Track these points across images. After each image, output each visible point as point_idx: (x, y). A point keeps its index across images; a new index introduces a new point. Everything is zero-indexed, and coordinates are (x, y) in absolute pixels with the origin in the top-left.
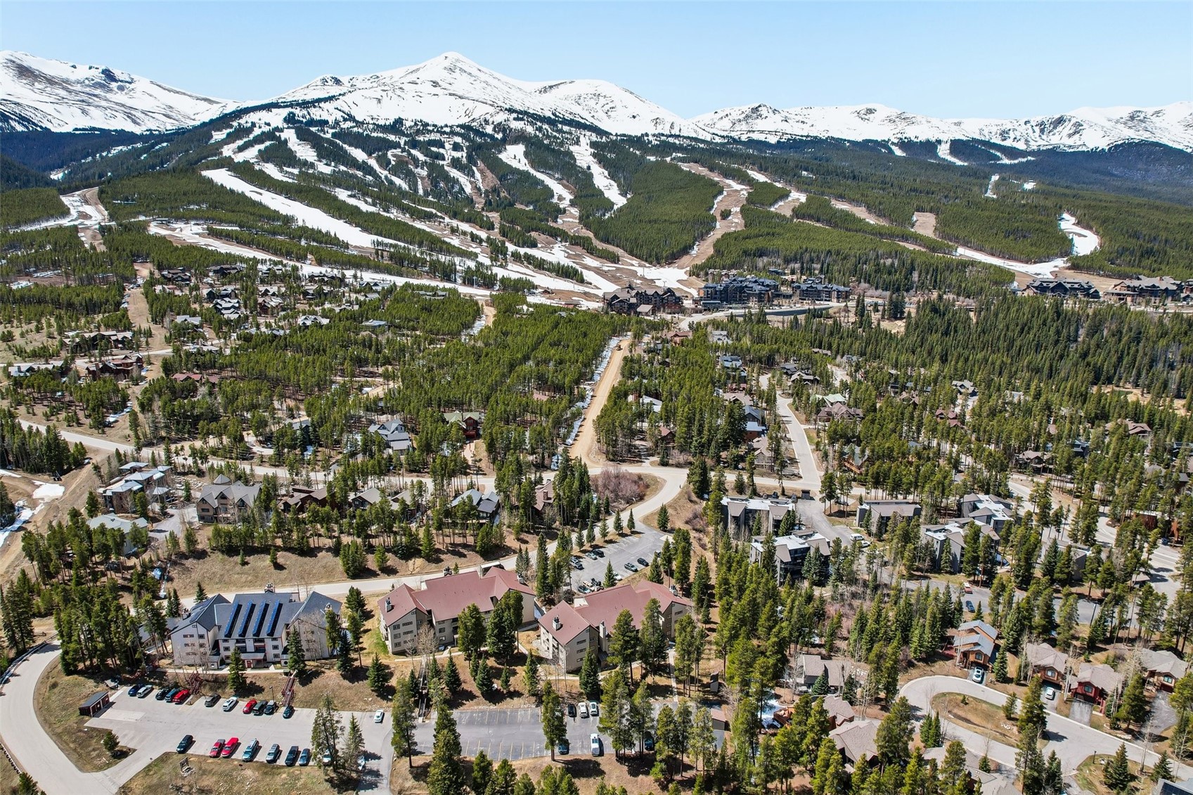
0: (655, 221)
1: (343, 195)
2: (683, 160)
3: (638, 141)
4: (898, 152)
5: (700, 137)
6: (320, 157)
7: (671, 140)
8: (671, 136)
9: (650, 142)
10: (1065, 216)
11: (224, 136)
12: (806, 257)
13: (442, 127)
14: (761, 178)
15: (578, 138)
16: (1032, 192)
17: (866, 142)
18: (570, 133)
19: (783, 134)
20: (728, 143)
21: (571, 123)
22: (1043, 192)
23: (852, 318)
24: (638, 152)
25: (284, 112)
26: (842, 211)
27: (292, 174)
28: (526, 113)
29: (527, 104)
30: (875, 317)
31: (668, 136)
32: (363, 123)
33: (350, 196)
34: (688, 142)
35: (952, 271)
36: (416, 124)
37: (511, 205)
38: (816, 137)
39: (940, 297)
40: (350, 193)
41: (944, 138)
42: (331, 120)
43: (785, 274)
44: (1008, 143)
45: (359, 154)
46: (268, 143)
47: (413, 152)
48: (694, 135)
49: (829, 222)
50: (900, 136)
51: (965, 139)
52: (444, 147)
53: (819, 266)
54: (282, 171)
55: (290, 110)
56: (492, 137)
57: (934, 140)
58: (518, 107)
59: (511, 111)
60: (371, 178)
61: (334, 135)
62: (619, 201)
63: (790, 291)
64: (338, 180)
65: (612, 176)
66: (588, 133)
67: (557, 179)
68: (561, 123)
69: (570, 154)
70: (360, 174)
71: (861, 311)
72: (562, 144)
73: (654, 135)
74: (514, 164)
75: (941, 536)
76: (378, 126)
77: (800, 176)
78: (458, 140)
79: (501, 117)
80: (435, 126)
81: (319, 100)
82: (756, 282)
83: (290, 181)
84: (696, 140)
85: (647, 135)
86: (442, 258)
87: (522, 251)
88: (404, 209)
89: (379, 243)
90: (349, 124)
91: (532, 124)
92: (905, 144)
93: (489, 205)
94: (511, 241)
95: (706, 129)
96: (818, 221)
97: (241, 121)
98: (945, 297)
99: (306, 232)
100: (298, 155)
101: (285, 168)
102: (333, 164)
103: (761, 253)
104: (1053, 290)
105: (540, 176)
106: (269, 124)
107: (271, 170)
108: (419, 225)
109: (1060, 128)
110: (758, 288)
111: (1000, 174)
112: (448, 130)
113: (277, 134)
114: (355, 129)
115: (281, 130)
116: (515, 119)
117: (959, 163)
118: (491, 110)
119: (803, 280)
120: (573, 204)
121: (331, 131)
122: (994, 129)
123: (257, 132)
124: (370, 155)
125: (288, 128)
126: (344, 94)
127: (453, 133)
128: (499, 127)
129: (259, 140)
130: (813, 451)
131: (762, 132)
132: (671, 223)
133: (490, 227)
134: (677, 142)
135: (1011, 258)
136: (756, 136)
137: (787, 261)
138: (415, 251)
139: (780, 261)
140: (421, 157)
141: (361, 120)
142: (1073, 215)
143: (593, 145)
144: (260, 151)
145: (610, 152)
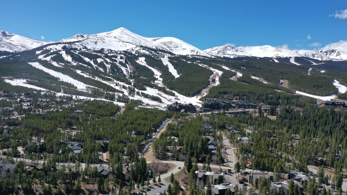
0: (189, 82)
1: (79, 72)
2: (200, 63)
3: (185, 57)
4: (276, 61)
5: (207, 56)
6: (73, 60)
7: (196, 57)
8: (197, 55)
9: (189, 57)
10: (335, 81)
11: (40, 53)
12: (241, 94)
13: (117, 51)
14: (227, 68)
15: (164, 56)
16: (323, 73)
17: (265, 58)
18: (162, 54)
19: (236, 55)
20: (217, 58)
21: (162, 51)
22: (328, 73)
23: (257, 115)
24: (184, 60)
25: (62, 45)
26: (255, 79)
27: (62, 65)
28: (147, 47)
29: (147, 45)
30: (265, 114)
31: (195, 56)
32: (89, 50)
33: (81, 72)
34: (202, 58)
35: (294, 98)
36: (108, 50)
37: (139, 77)
38: (247, 56)
39: (289, 107)
40: (81, 71)
41: (292, 56)
42: (79, 48)
43: (233, 100)
44: (315, 58)
45: (87, 60)
46: (55, 55)
47: (106, 59)
48: (205, 55)
49: (250, 83)
50: (276, 56)
51: (299, 56)
52: (117, 58)
53: (246, 97)
54: (58, 64)
55: (64, 45)
56: (134, 55)
57: (288, 57)
58: (144, 45)
59: (141, 46)
60: (90, 67)
61: (79, 53)
62: (177, 76)
63: (235, 105)
64: (79, 67)
65: (175, 68)
66: (168, 54)
67: (156, 69)
68: (158, 51)
69: (161, 61)
70: (86, 66)
71: (260, 112)
72: (158, 57)
73: (191, 55)
74: (141, 64)
75: (280, 186)
76: (95, 51)
77: (241, 68)
78: (122, 55)
79: (138, 48)
80: (115, 51)
81: (75, 42)
82: (222, 102)
83: (60, 67)
84: (205, 57)
85: (188, 55)
86: (111, 93)
87: (140, 91)
88: (100, 77)
89: (88, 87)
90: (85, 50)
91: (148, 51)
92: (279, 58)
93: (131, 77)
94: (137, 88)
95: (209, 53)
96: (246, 83)
97: (47, 48)
98: (291, 107)
99: (63, 83)
100: (65, 59)
101: (59, 63)
102: (77, 62)
103: (225, 93)
104: (331, 105)
105: (150, 68)
106: (56, 49)
107: (55, 64)
108: (104, 82)
109: (333, 54)
110: (223, 104)
111: (312, 68)
112: (119, 52)
113: (59, 52)
114: (87, 51)
115: (60, 51)
116: (142, 49)
117: (297, 64)
118: (135, 46)
119: (240, 102)
120: (161, 77)
121: (78, 52)
122: (310, 54)
123: (52, 51)
124: (91, 60)
125: (63, 50)
126: (84, 40)
127: (121, 54)
128: (137, 52)
129: (52, 54)
130: (235, 156)
131: (228, 55)
132: (195, 83)
133: (130, 84)
134: (199, 57)
135: (315, 95)
136: (226, 56)
137: (235, 96)
138: (102, 90)
139: (232, 96)
140: (109, 61)
141: (89, 48)
142: (338, 81)
143: (169, 58)
144: (51, 57)
145: (175, 60)
